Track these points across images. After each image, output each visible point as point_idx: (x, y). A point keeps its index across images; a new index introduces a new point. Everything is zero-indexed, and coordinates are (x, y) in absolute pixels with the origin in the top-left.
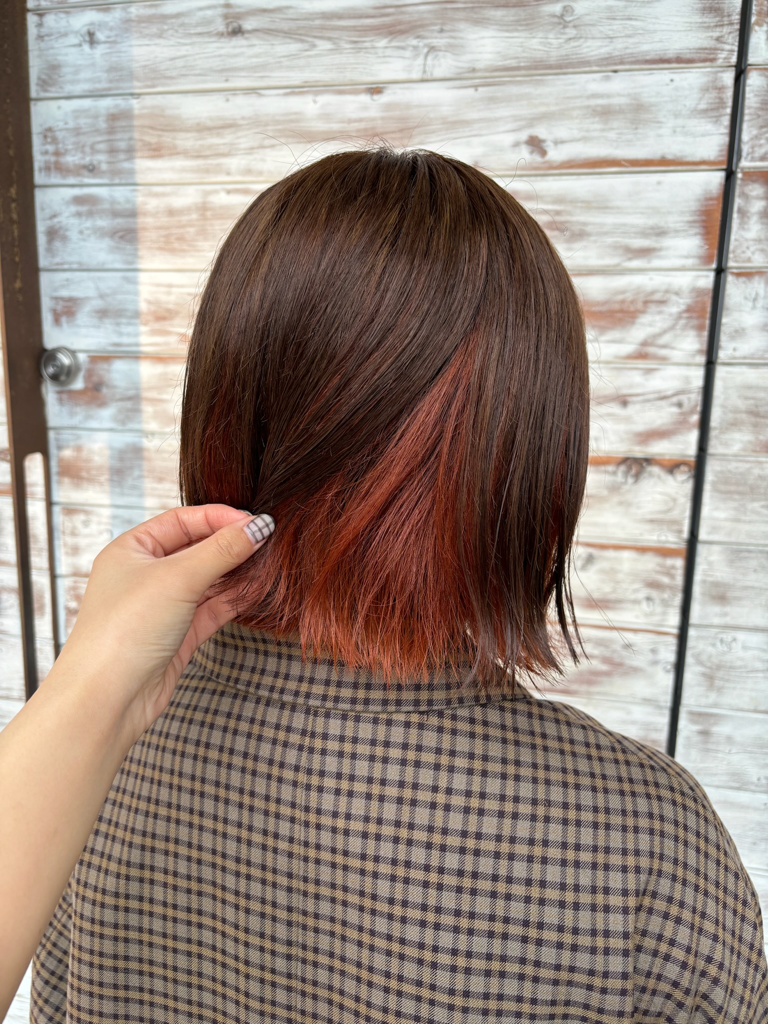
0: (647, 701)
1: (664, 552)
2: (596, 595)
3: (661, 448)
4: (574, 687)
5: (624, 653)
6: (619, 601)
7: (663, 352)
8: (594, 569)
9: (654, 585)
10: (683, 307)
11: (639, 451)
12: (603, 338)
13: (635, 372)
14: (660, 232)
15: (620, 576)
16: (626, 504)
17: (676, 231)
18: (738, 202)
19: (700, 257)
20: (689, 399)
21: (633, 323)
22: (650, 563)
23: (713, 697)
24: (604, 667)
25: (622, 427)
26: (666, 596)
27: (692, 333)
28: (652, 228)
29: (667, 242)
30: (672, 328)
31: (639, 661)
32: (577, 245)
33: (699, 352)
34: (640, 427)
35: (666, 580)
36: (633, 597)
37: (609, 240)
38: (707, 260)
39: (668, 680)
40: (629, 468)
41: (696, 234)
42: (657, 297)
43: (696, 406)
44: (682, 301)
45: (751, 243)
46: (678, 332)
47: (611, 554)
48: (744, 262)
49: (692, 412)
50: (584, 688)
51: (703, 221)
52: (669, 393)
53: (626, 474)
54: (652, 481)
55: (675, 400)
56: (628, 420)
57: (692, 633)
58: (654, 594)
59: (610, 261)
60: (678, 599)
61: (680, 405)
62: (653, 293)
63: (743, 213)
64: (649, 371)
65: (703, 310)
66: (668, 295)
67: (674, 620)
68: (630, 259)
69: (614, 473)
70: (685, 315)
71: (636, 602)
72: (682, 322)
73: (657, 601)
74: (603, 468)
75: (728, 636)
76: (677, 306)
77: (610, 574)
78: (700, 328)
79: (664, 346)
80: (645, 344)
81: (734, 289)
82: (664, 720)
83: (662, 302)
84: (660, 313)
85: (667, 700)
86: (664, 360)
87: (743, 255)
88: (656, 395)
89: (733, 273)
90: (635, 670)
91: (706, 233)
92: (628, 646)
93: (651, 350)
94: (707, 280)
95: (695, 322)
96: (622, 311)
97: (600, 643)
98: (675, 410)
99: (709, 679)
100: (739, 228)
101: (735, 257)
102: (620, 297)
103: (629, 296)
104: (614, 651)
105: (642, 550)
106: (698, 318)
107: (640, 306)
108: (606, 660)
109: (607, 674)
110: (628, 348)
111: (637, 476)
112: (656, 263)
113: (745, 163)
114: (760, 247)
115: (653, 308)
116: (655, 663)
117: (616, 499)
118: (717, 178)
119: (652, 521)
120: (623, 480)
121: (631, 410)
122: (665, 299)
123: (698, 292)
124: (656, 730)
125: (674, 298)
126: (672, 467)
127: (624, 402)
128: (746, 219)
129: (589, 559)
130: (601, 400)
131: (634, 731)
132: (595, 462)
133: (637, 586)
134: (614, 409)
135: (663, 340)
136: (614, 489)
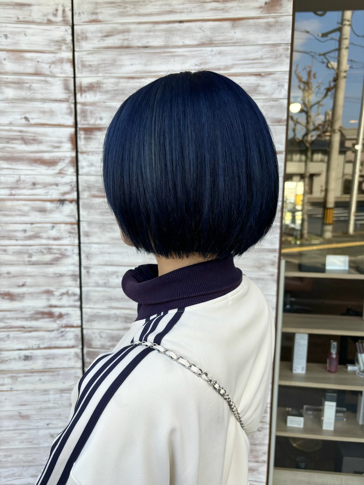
0: (73, 264)
1: (72, 224)
2: (56, 237)
3: (68, 197)
4: (53, 262)
5: (65, 252)
6: (63, 238)
7: (65, 172)
8: (54, 230)
9: (70, 233)
10: (69, 161)
11: (62, 198)
12: (50, 169)
13: (59, 177)
14: (61, 142)
15: (62, 231)
16: (61, 212)
17: (65, 142)
18: (78, 135)
19: (71, 149)
20: (74, 184)
21: (57, 165)
22: (69, 227)
23: (89, 262)
24: (60, 256)
25: (58, 192)
26: (74, 235)
27: (72, 167)
28: (59, 141)
29: (63, 145)
30: (67, 166)
31: (69, 253)
32: (40, 145)
33: (74, 172)
34: (62, 192)
35: (73, 231)
36: (65, 236)
37: (49, 144)
38: (73, 149)
39: (77, 258)
40: (60, 202)
41: (70, 143)
42: (63, 158)
43: (76, 185)
44: (69, 159)
45: (83, 145)
46: (69, 167)
47: (58, 225)
48: (82, 150)
49: (75, 187)
50: (55, 262)
51: (71, 140)
52: (68, 183)
53: (60, 204)
54: (67, 205)
55: (70, 184)
56: (58, 190)
57: (82, 245)
58: (71, 235)
59: (50, 149)
60: (77, 236)
61: (71, 185)
62: (61, 157)
63: (80, 138)
64: (62, 177)
65: (74, 161)
66: (65, 158)
67: (77, 241)
68: (54, 149)
69: (57, 204)
70: (70, 163)
71: (66, 238)
72: (69, 165)
73: (72, 237)
74: (54, 203)
75: (90, 245)
76: (67, 161)
77: (59, 230)
78: (74, 166)
80: (61, 170)
81: (80, 157)
82: (77, 269)
83: (64, 160)
84: (64, 162)
85: (78, 263)
86: (66, 174)
87: (81, 148)
88: (65, 183)
89: (80, 153)
90: (69, 256)
91: (72, 143)
92: (66, 250)
93: (62, 172)
94: (74, 154)
95: (72, 165)
96: (54, 162)
97: (58, 249)
98: (70, 187)
99: (87, 257)
100: (79, 142)
101: (79, 148)
102: (53, 158)
103: (55, 158)
104: (63, 251)
105: (66, 223)
106: (73, 163)
107: (58, 161)
108: (61, 254)
109: (61, 258)
110: (57, 171)
111: (63, 204)
112: (61, 150)
113: (79, 126)
114: (85, 146)
115: (61, 161)
116: (73, 253)
117: (58, 211)
118: (73, 130)
119: (68, 216)
120: (60, 206)
121: (59, 187)
123: (72, 157)
124: (76, 272)
125: (67, 159)
126: (71, 201)
127: (57, 185)
129: (53, 227)
130: (51, 185)
131: (70, 273)
132: (52, 201)
133: (66, 233)
134: (55, 187)
135: (66, 169)
136: (57, 208)
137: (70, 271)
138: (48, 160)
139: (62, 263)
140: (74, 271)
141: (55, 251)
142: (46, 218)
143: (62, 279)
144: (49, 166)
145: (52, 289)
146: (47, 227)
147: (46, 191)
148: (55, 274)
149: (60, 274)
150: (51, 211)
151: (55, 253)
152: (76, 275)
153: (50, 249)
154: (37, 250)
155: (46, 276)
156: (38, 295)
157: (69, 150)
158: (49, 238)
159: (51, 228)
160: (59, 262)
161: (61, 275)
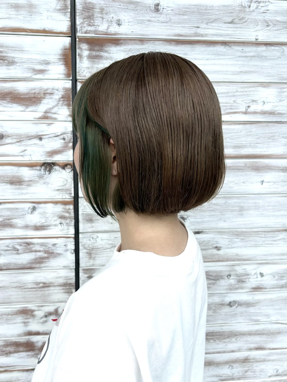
0: (65, 267)
1: (65, 203)
2: (38, 224)
3: (58, 158)
4: (34, 266)
5: (54, 248)
6: (49, 226)
7: (54, 116)
8: (36, 213)
9: (62, 217)
10: (61, 96)
11: (49, 160)
12: (28, 110)
13: (43, 125)
14: (48, 63)
15: (48, 215)
17: (54, 63)
18: (78, 51)
19: (65, 74)
20: (68, 136)
21: (40, 103)
22: (59, 208)
23: (92, 262)
24: (46, 255)
25: (41, 150)
26: (68, 221)
27: (66, 107)
28: (43, 61)
29: (50, 67)
30: (57, 105)
31: (59, 250)
32: (11, 67)
33: (69, 115)
34: (49, 149)
35: (67, 215)
36: (54, 224)
37: (26, 66)
38: (68, 75)
39: (73, 257)
40: (46, 168)
41: (62, 64)
42: (49, 91)
43: (71, 139)
44: (60, 93)
45: (85, 69)
46: (60, 107)
47: (42, 205)
48: (83, 77)
49: (69, 142)
50: (37, 265)
51: (64, 59)
52: (59, 134)
53: (45, 170)
54: (57, 172)
55: (62, 137)
56: (42, 146)
57: (80, 236)
58: (63, 221)
59: (28, 75)
60: (73, 223)
61: (64, 139)
62: (47, 89)
63: (81, 56)
64: (49, 124)
65: (69, 97)
66: (54, 90)
67: (72, 231)
68: (36, 74)
69: (40, 170)
70: (62, 99)
71: (56, 225)
72: (61, 102)
73: (65, 224)
74: (35, 168)
75: (95, 235)
76: (58, 95)
77: (43, 214)
78: (69, 105)
79: (55, 113)
80: (46, 112)
82: (73, 274)
83: (52, 94)
84: (51, 98)
85: (73, 265)
86: (55, 119)
87: (82, 74)
88: (54, 135)
89: (79, 82)
90: (59, 254)
91: (66, 64)
92: (54, 245)
93: (49, 115)
94: (69, 84)
95: (66, 103)
96: (35, 98)
97: (42, 245)
98: (62, 141)
99: (90, 254)
100: (79, 62)
101: (79, 74)
102: (34, 91)
103: (37, 91)
104: (49, 248)
105: (56, 203)
106: (67, 101)
107: (42, 95)
108: (46, 252)
109: (47, 258)
110: (40, 114)
111: (50, 171)
112: (47, 76)
113: (78, 34)
114: (89, 70)
115: (48, 96)
116: (67, 250)
117: (42, 181)
118: (67, 41)
119: (58, 190)
120: (45, 173)
121: (44, 142)
122: (53, 92)
123: (66, 90)
124: (70, 279)
125: (56, 92)
126: (64, 166)
127: (40, 138)
128: (82, 59)
129: (34, 209)
130: (30, 138)
131: (61, 281)
132: (31, 166)
133: (55, 218)
134: (36, 141)
135: (54, 110)
136: (41, 177)
137: (60, 277)
138: (24, 94)
139: (48, 267)
140: (67, 278)
141: (37, 248)
142: (22, 194)
143: (47, 291)
144: (27, 106)
145: (31, 306)
146: (23, 209)
147: (23, 148)
148: (37, 283)
149: (44, 283)
150: (30, 183)
151: (36, 251)
152: (70, 284)
153: (28, 244)
154: (8, 246)
155: (21, 287)
156: (10, 316)
157: (62, 76)
158: (26, 227)
159: (30, 211)
160: (43, 265)
161: (46, 285)
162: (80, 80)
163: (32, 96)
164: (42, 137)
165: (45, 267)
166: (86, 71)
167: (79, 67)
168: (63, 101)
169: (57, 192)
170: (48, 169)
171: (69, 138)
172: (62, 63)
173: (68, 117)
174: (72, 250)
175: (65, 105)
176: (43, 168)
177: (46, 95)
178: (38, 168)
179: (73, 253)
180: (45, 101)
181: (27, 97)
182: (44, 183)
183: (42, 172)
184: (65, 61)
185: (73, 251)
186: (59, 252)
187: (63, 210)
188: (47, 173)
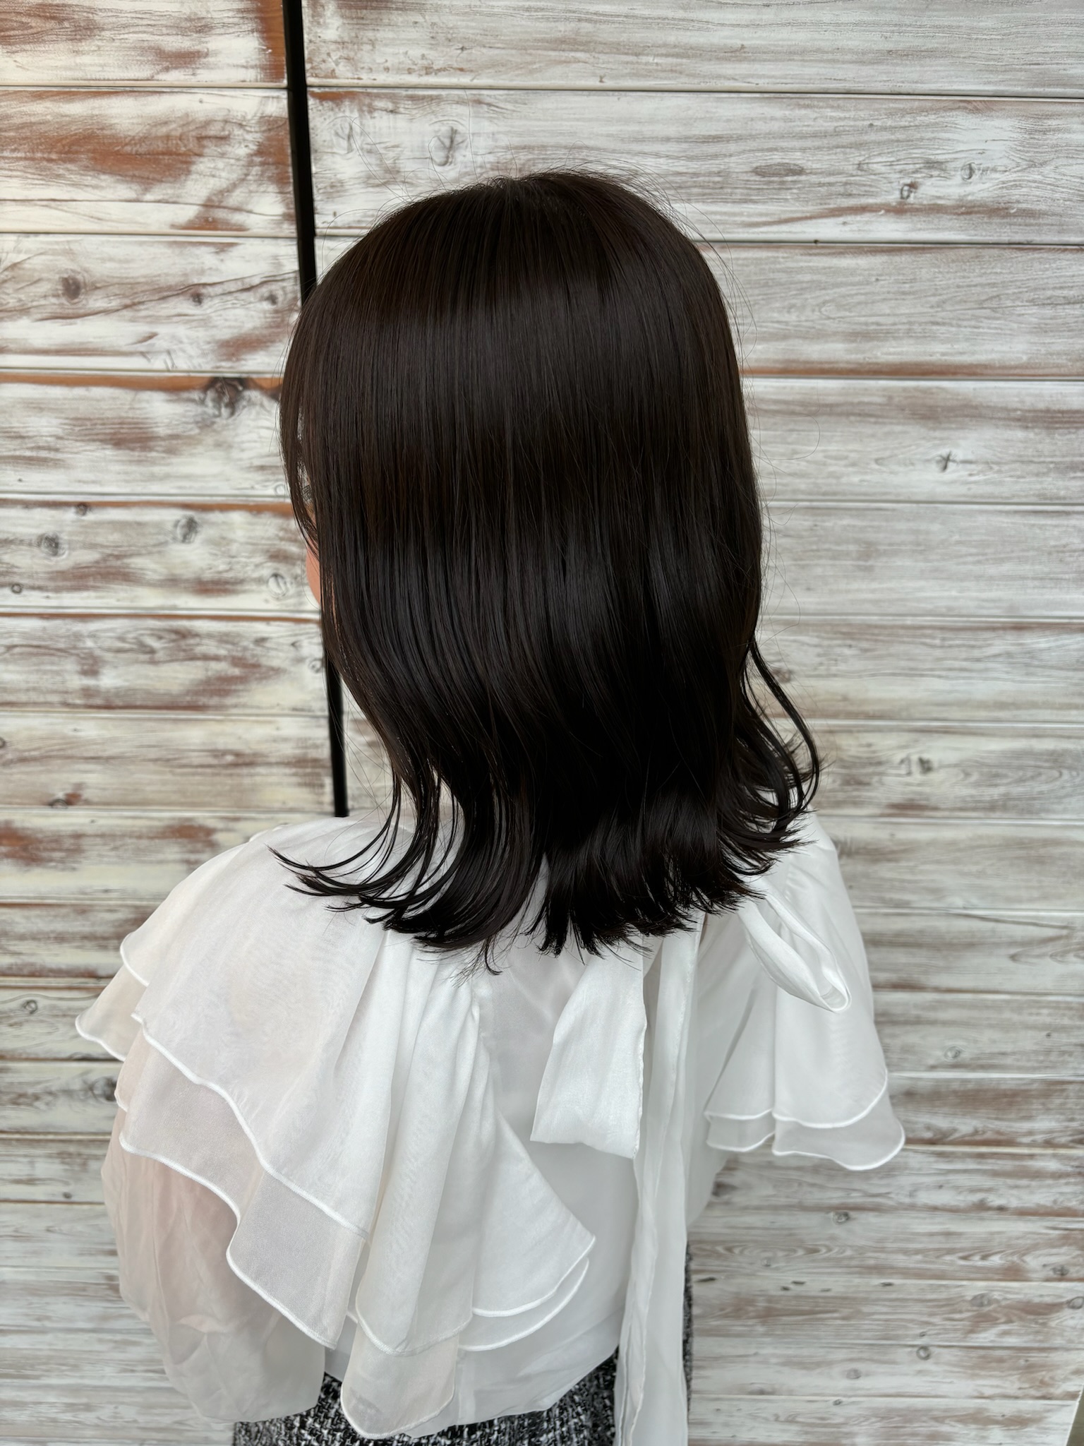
0: (297, 711)
2: (208, 576)
3: (254, 363)
4: (203, 700)
5: (258, 650)
6: (242, 582)
7: (237, 218)
8: (198, 539)
9: (277, 556)
10: (254, 147)
11: (229, 369)
12: (148, 197)
13: (204, 249)
14: (202, 27)
15: (234, 548)
16: (223, 445)
17: (224, 25)
19: (263, 68)
20: (283, 288)
21: (189, 172)
22: (269, 528)
24: (236, 671)
25: (201, 334)
26: (298, 571)
27: (272, 188)
28: (189, 19)
29: (213, 43)
30: (243, 180)
31: (276, 659)
32: (84, 46)
33: (286, 217)
34: (225, 334)
35: (294, 549)
36: (256, 575)
38: (271, 72)
39: (319, 682)
40: (220, 394)
41: (252, 31)
42: (213, 130)
43: (295, 299)
44: (249, 137)
45: (333, 47)
46: (254, 187)
47: (216, 516)
48: (326, 77)
49: (291, 310)
50: (214, 701)
51: (259, 10)
52: (256, 281)
53: (218, 401)
54: (254, 411)
55: (264, 291)
56: (205, 322)
58: (283, 569)
59: (139, 72)
61: (272, 299)
62: (208, 123)
64: (222, 248)
65: (281, 150)
66: (228, 127)
68: (167, 69)
69: (202, 402)
70: (258, 159)
71: (261, 581)
72: (256, 170)
73: (288, 580)
74: (185, 395)
76: (242, 149)
77: (221, 543)
78: (280, 180)
79: (238, 209)
80: (208, 205)
81: (320, 119)
82: (322, 733)
83: (223, 139)
84: (223, 155)
85: (322, 707)
86: (240, 228)
87: (323, 66)
88: (239, 286)
89: (315, 95)
90: (277, 671)
91: (265, 32)
92: (260, 641)
93: (220, 214)
94: (278, 105)
95: (272, 171)
96: (168, 153)
97: (224, 639)
98: (267, 306)
100: (311, 22)
101: (312, 68)
102: (163, 130)
103: (174, 129)
104: (245, 649)
105: (257, 509)
106: (277, 164)
107: (192, 145)
108: (236, 661)
109: (242, 680)
110: (188, 213)
111: (232, 406)
112: (204, 76)
114: (345, 53)
115: (211, 149)
116: (300, 660)
117: (209, 439)
119: (262, 468)
120: (217, 413)
121: (208, 307)
122: (227, 133)
123: (268, 123)
124: (316, 747)
125: (237, 132)
127: (196, 296)
128: (320, 9)
129: (191, 526)
130: (165, 292)
131: (288, 750)
132: (174, 387)
133: (258, 559)
134: (184, 306)
135: (236, 198)
136: (205, 425)
137: (285, 740)
138: (133, 141)
139: (244, 706)
140: (303, 742)
141: (210, 647)
142: (153, 478)
143: (247, 778)
144: (147, 183)
145: (202, 816)
146: (159, 526)
147: (144, 329)
148: (218, 753)
149: (237, 754)
150: (175, 444)
151: (206, 658)
152: (315, 762)
153: (183, 635)
154: (122, 639)
155: (171, 761)
156: (144, 843)
157: (251, 75)
158: (172, 583)
159: (179, 533)
160: (230, 701)
161: (244, 761)
162: (316, 90)
163: (161, 146)
164: (203, 291)
165: (235, 706)
166: (335, 56)
167: (311, 41)
168: (262, 164)
169: (258, 476)
170: (226, 399)
171: (290, 296)
172: (249, 26)
173: (279, 223)
174: (315, 660)
175: (270, 178)
176: (211, 394)
177: (205, 142)
178: (196, 395)
179: (318, 671)
180: (203, 165)
181: (143, 149)
182: (218, 445)
183: (210, 408)
184: (263, 20)
185: (318, 664)
186: (275, 663)
187: (281, 534)
188: (225, 412)
